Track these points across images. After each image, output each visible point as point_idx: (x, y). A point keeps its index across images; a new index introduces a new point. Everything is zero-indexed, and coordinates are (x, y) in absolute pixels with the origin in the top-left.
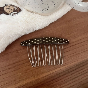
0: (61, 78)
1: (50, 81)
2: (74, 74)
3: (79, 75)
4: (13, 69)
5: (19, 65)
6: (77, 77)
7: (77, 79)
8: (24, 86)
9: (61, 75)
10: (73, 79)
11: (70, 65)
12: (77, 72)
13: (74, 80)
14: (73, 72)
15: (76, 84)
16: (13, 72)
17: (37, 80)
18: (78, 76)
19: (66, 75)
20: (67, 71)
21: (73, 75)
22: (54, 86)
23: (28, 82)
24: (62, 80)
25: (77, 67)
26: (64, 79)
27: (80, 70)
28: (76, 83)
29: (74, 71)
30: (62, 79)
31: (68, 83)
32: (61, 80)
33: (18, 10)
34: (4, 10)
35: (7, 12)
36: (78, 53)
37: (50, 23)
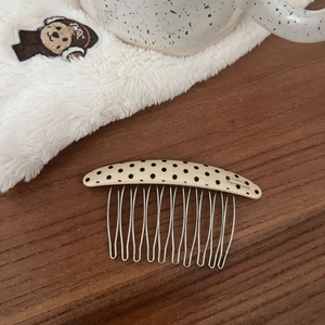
0: (234, 270)
1: (194, 282)
2: (281, 259)
3: (297, 260)
4: (65, 238)
5: (89, 223)
6: (289, 269)
7: (289, 275)
8: (103, 296)
9: (235, 260)
10: (276, 275)
12: (288, 251)
13: (279, 280)
14: (274, 252)
15: (288, 294)
16: (67, 247)
17: (149, 277)
18: (294, 266)
19: (250, 263)
20: (254, 249)
21: (276, 261)
22: (207, 298)
23: (118, 282)
24: (237, 278)
25: (290, 234)
26: (242, 277)
27: (300, 245)
28: (287, 289)
29: (280, 248)
30: (236, 274)
31: (256, 291)
32: (232, 277)
33: (86, 39)
34: (40, 41)
35: (49, 47)
36: (291, 185)
37: (193, 83)
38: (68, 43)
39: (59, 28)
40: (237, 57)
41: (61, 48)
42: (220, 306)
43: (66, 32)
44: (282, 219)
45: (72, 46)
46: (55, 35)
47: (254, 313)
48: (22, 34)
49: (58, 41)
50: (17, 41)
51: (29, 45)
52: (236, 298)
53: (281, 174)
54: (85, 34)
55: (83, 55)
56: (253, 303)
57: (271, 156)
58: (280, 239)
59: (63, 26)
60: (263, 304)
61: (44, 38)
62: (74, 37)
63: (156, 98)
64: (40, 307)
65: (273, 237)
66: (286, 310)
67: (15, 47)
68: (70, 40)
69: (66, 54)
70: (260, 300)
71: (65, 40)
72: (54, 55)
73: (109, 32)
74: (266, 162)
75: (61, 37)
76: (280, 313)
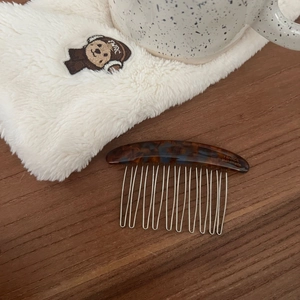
0: (248, 237)
1: (217, 248)
2: (285, 227)
6: (293, 235)
7: (293, 240)
8: (144, 262)
9: (249, 229)
10: (282, 240)
11: (271, 200)
12: (291, 220)
13: (285, 244)
14: (280, 222)
15: (292, 255)
17: (180, 245)
18: (297, 232)
19: (261, 231)
20: (263, 219)
21: (281, 229)
22: (228, 260)
24: (250, 244)
25: (291, 207)
26: (255, 242)
28: (292, 251)
29: (284, 218)
30: (250, 241)
31: (267, 253)
32: (247, 243)
33: (122, 54)
34: (86, 57)
35: (94, 62)
36: (291, 166)
37: (208, 85)
38: (108, 58)
39: (100, 46)
40: (243, 62)
41: (103, 62)
42: (238, 267)
43: (106, 49)
44: (285, 194)
45: (111, 60)
46: (98, 51)
47: (266, 272)
48: (72, 52)
49: (100, 57)
50: (68, 58)
51: (77, 61)
52: (251, 260)
53: (282, 158)
54: (121, 49)
55: (121, 68)
56: (265, 263)
57: (274, 143)
58: (284, 211)
59: (103, 43)
60: (273, 264)
61: (89, 54)
62: (112, 53)
63: (179, 99)
64: (94, 272)
65: (278, 209)
66: (291, 268)
67: (66, 63)
68: (109, 55)
69: (107, 67)
70: (271, 261)
71: (106, 55)
72: (99, 69)
73: (140, 47)
74: (270, 149)
75: (102, 53)
76: (287, 271)
